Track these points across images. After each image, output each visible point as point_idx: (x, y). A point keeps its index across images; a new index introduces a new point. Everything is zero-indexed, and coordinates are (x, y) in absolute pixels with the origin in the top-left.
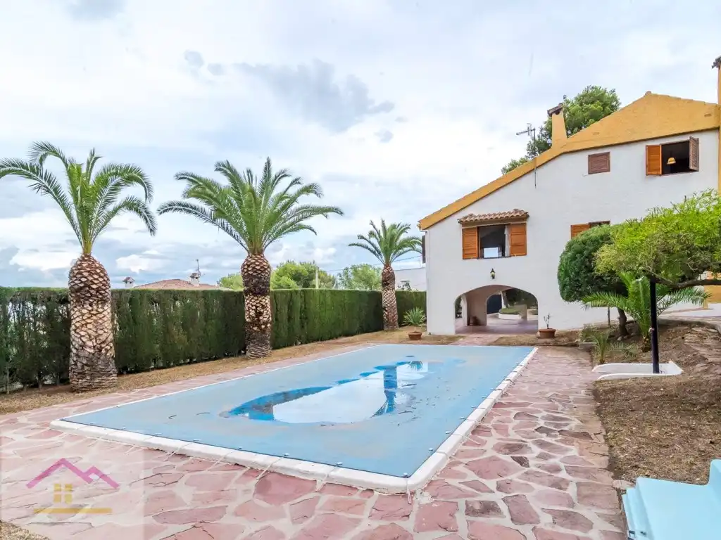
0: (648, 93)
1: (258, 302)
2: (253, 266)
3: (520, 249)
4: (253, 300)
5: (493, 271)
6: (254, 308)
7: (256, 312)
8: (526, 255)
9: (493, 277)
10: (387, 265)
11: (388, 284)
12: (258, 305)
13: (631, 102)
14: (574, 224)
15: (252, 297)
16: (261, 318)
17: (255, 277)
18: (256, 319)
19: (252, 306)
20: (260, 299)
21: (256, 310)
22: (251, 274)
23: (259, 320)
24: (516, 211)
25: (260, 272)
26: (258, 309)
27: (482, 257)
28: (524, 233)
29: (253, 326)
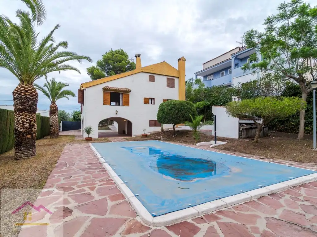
0: (164, 61)
1: (32, 117)
2: (31, 92)
3: (127, 103)
4: (27, 116)
5: (117, 111)
6: (28, 121)
7: (30, 125)
8: (129, 106)
9: (116, 114)
10: (53, 103)
11: (55, 113)
12: (32, 120)
13: (160, 62)
14: (145, 97)
15: (26, 114)
16: (33, 129)
17: (32, 100)
18: (30, 129)
19: (27, 120)
20: (33, 116)
21: (30, 123)
22: (29, 98)
23: (32, 130)
24: (126, 88)
25: (35, 97)
26: (32, 122)
27: (110, 105)
28: (128, 97)
29: (27, 135)
